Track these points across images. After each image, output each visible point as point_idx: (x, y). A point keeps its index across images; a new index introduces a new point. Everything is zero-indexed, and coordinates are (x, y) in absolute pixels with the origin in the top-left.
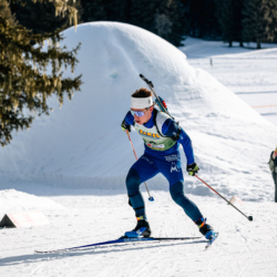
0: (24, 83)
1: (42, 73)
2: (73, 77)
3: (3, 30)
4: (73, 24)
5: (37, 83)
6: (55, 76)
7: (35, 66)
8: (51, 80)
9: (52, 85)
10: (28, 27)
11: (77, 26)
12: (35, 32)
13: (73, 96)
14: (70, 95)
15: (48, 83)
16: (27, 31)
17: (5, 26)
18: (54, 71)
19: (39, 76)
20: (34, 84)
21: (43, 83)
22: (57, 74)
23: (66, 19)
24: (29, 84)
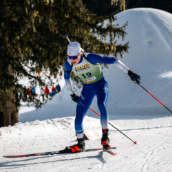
0: (92, 48)
1: (103, 41)
2: (123, 44)
3: (78, 14)
4: (123, 10)
5: (101, 48)
6: (112, 43)
7: (99, 37)
8: (110, 46)
9: (110, 49)
10: (94, 13)
11: (125, 11)
12: (98, 16)
13: (123, 56)
14: (121, 55)
15: (107, 48)
16: (93, 15)
17: (79, 12)
18: (111, 40)
19: (101, 44)
20: (98, 49)
21: (104, 48)
22: (113, 42)
23: (118, 7)
24: (95, 48)
